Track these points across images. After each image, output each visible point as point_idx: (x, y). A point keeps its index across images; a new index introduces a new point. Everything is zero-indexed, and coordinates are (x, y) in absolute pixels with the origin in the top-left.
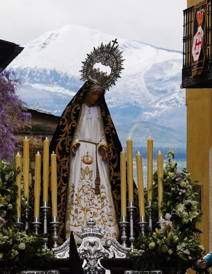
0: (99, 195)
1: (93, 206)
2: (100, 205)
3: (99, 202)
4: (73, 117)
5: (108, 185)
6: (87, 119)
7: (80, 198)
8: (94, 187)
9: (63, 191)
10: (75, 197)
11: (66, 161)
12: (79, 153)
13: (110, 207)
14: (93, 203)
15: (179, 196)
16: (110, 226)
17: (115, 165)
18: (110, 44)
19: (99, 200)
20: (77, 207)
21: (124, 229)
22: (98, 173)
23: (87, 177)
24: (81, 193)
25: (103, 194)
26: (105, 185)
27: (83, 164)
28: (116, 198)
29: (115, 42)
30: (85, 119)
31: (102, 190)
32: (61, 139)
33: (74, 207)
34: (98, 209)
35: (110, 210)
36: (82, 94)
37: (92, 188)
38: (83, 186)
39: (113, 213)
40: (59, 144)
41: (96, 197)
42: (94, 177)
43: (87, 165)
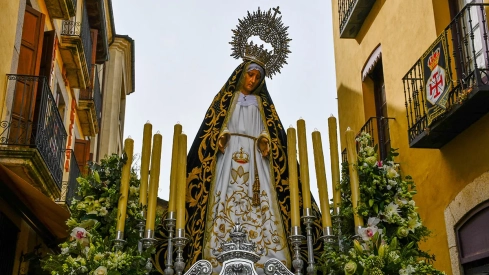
0: (258, 208)
1: (250, 222)
2: (260, 221)
3: (259, 216)
4: (222, 106)
5: (271, 192)
6: (242, 107)
7: (229, 210)
8: (251, 195)
9: (204, 201)
10: (221, 208)
11: (210, 161)
12: (229, 150)
13: (276, 223)
14: (249, 218)
15: (387, 191)
16: (275, 250)
17: (283, 170)
18: (269, 12)
19: (259, 214)
20: (223, 222)
21: (297, 247)
22: (257, 175)
23: (240, 180)
24: (231, 203)
25: (264, 204)
26: (267, 191)
27: (234, 163)
28: (285, 212)
29: (277, 11)
30: (238, 106)
31: (263, 198)
32: (206, 136)
33: (219, 222)
34: (257, 227)
35: (275, 227)
36: (235, 77)
37: (247, 196)
38: (234, 193)
39: (281, 232)
40: (204, 141)
41: (254, 209)
42: (251, 182)
43: (239, 165)
